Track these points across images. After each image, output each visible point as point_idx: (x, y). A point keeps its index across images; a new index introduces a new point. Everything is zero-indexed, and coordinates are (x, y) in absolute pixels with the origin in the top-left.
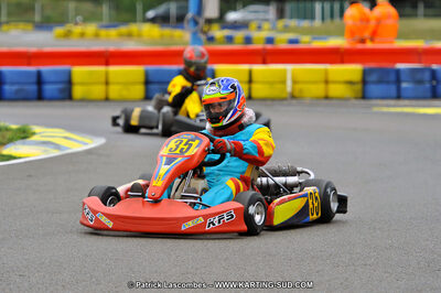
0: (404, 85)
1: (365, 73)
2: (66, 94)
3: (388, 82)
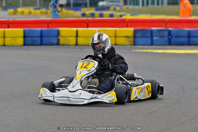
0: (155, 38)
1: (135, 32)
3: (147, 37)
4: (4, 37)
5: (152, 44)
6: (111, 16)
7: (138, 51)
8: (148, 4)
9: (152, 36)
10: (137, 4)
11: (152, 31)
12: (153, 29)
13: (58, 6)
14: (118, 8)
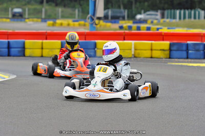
0: (190, 52)
1: (171, 45)
2: (22, 53)
3: (182, 50)
4: (42, 48)
5: (187, 58)
6: (148, 29)
7: (174, 64)
8: (184, 18)
9: (187, 50)
10: (174, 18)
11: (187, 45)
12: (189, 42)
13: (95, 18)
14: (155, 21)
